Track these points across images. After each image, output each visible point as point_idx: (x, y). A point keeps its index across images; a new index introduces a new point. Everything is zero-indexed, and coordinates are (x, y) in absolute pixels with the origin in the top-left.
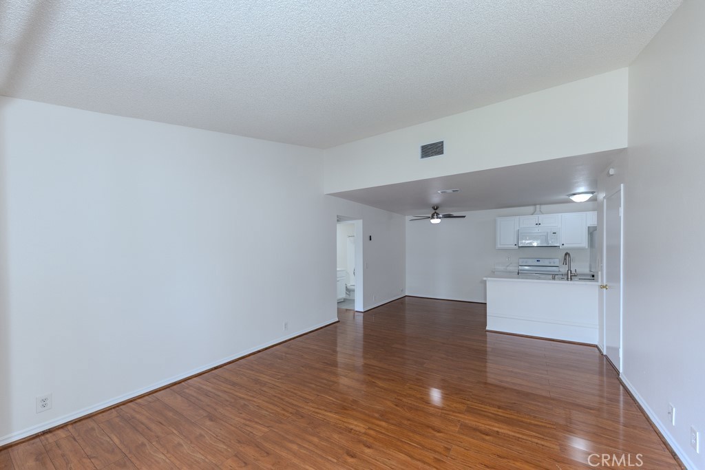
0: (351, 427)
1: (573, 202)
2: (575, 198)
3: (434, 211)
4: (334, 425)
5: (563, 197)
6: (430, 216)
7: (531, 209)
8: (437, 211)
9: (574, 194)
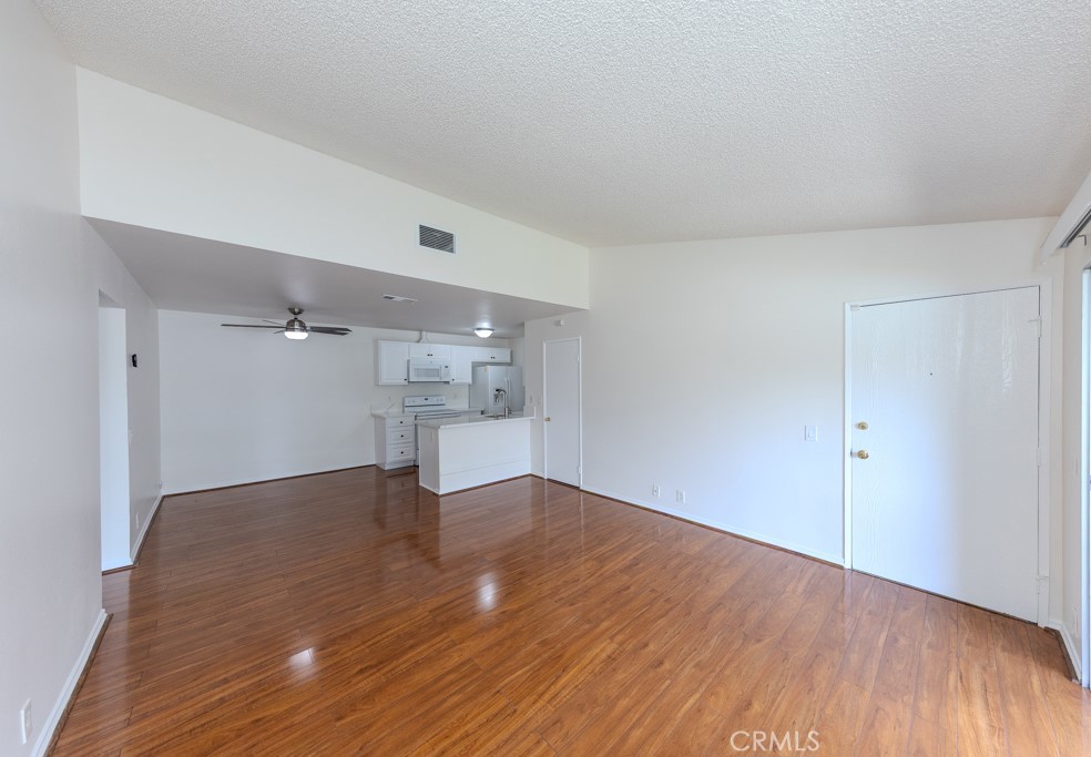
0: (604, 655)
1: (476, 335)
2: (478, 333)
3: (292, 317)
4: (595, 675)
5: (468, 329)
6: (284, 323)
7: (415, 335)
8: (299, 317)
9: (479, 329)
